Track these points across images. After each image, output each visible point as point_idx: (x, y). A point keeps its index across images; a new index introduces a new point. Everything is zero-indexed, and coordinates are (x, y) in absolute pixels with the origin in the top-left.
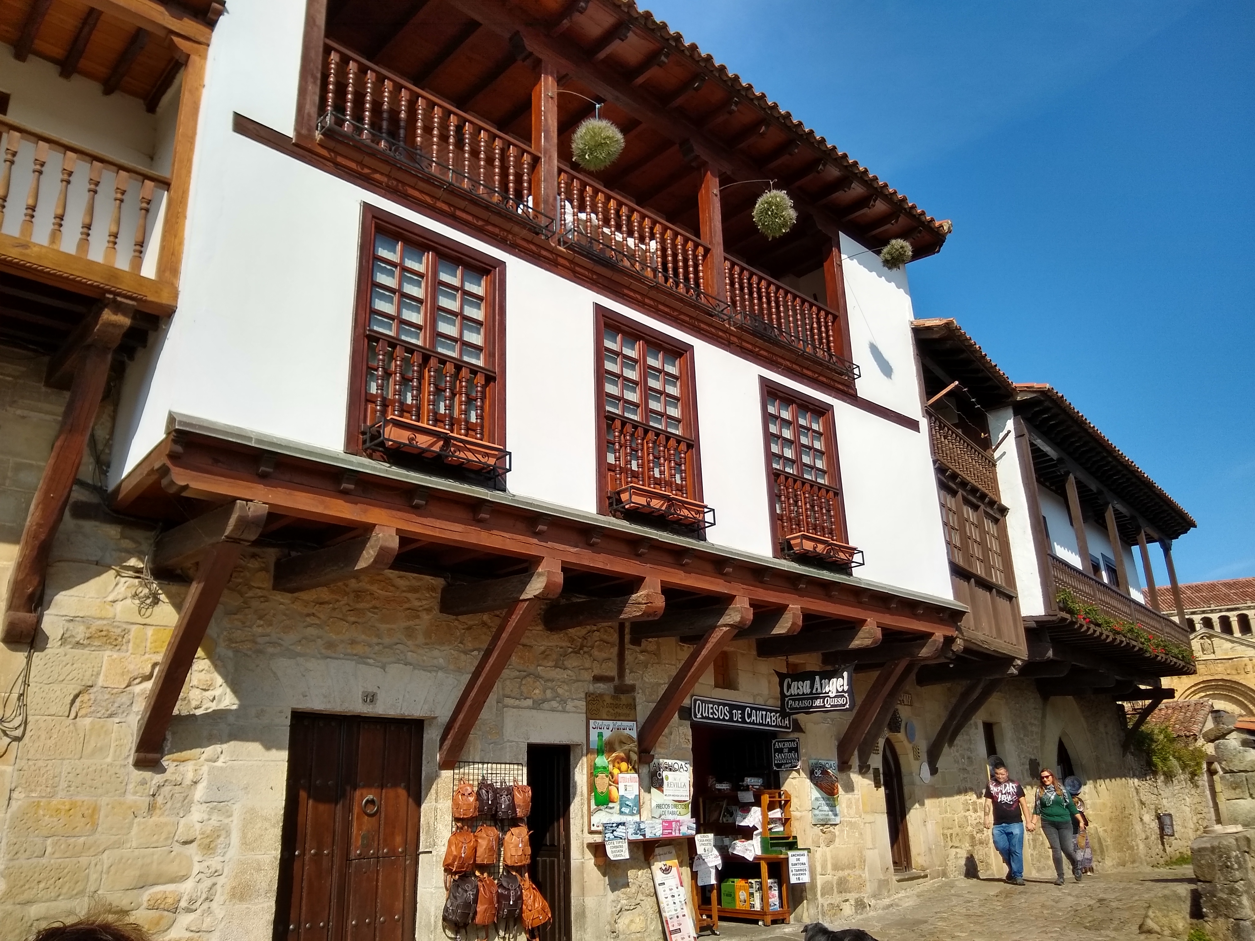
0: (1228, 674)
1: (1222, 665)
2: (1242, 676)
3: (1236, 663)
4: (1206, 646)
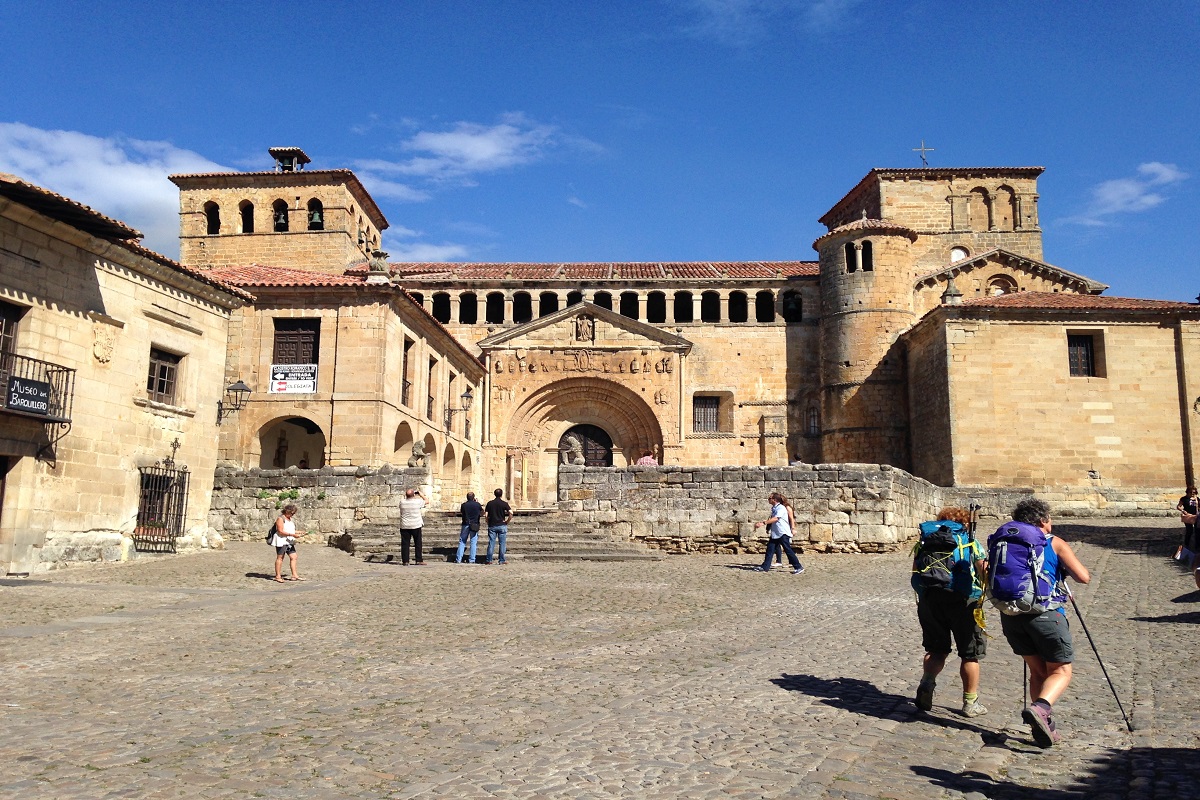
0: (607, 372)
1: (600, 358)
2: (626, 376)
3: (621, 357)
4: (584, 329)
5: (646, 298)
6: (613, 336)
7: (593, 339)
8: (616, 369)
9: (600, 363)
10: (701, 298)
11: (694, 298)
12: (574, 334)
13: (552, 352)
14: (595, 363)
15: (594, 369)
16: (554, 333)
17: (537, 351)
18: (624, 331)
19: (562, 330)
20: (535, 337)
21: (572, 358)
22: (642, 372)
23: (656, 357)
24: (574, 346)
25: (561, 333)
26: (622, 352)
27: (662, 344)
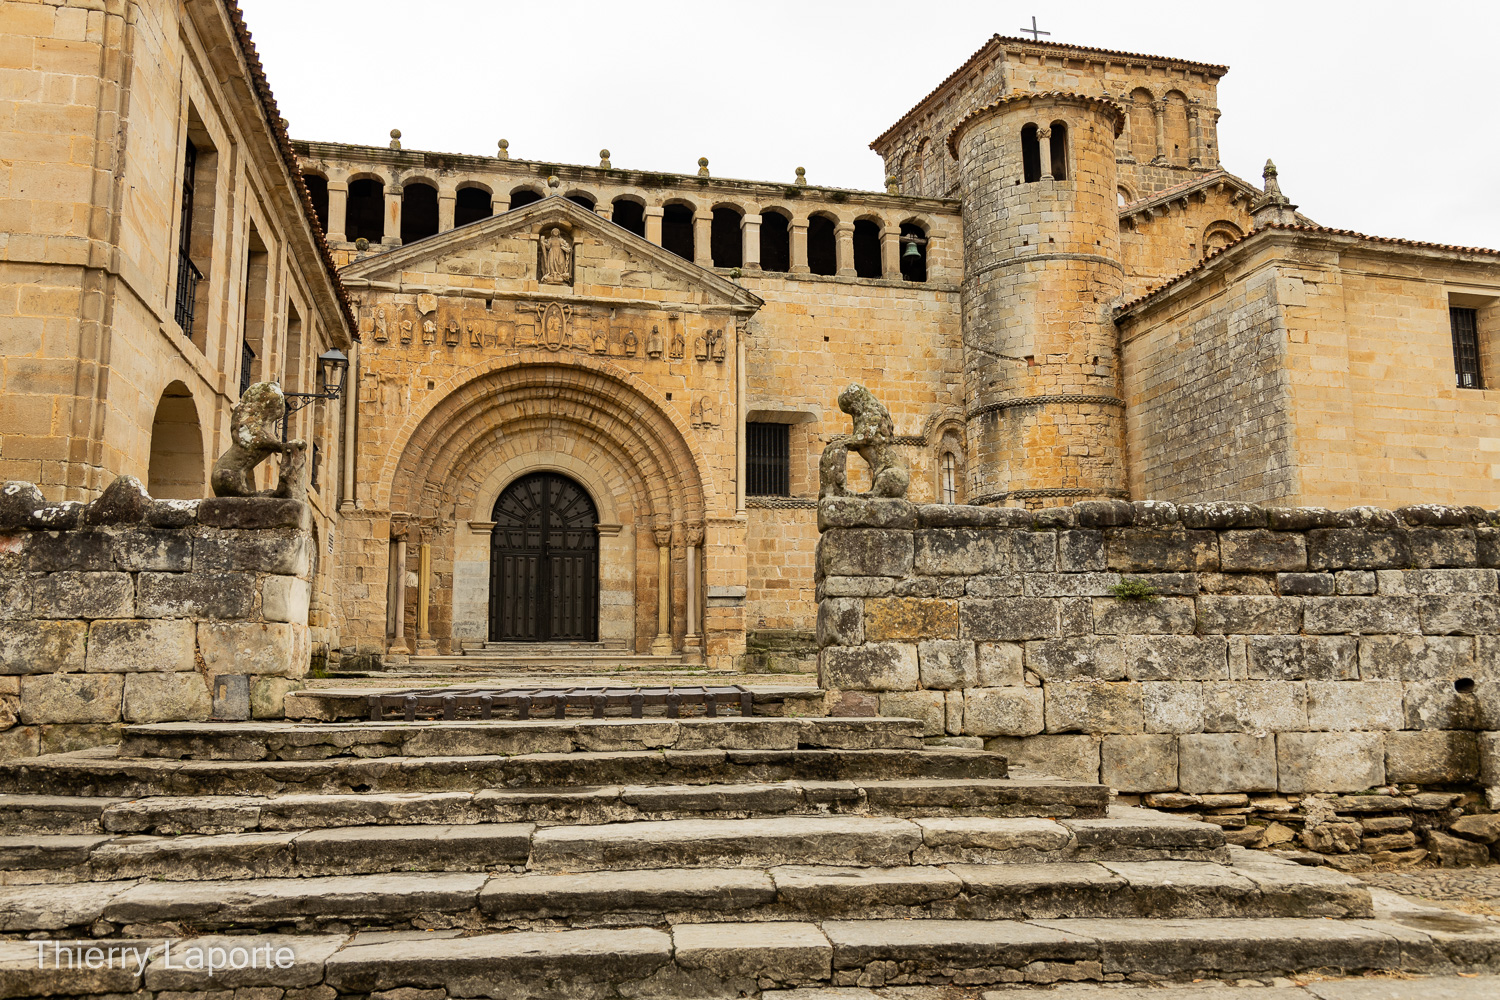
0: (600, 354)
1: (587, 322)
2: (636, 365)
3: (627, 323)
4: (554, 257)
5: (661, 211)
6: (612, 277)
7: (570, 282)
8: (615, 349)
9: (586, 334)
10: (759, 219)
11: (747, 218)
12: (534, 267)
13: (489, 303)
14: (575, 333)
15: (574, 347)
16: (495, 263)
17: (459, 300)
18: (633, 267)
19: (510, 257)
20: (455, 269)
21: (530, 319)
22: (667, 358)
23: (693, 327)
24: (535, 294)
25: (508, 264)
26: (629, 312)
27: (704, 302)
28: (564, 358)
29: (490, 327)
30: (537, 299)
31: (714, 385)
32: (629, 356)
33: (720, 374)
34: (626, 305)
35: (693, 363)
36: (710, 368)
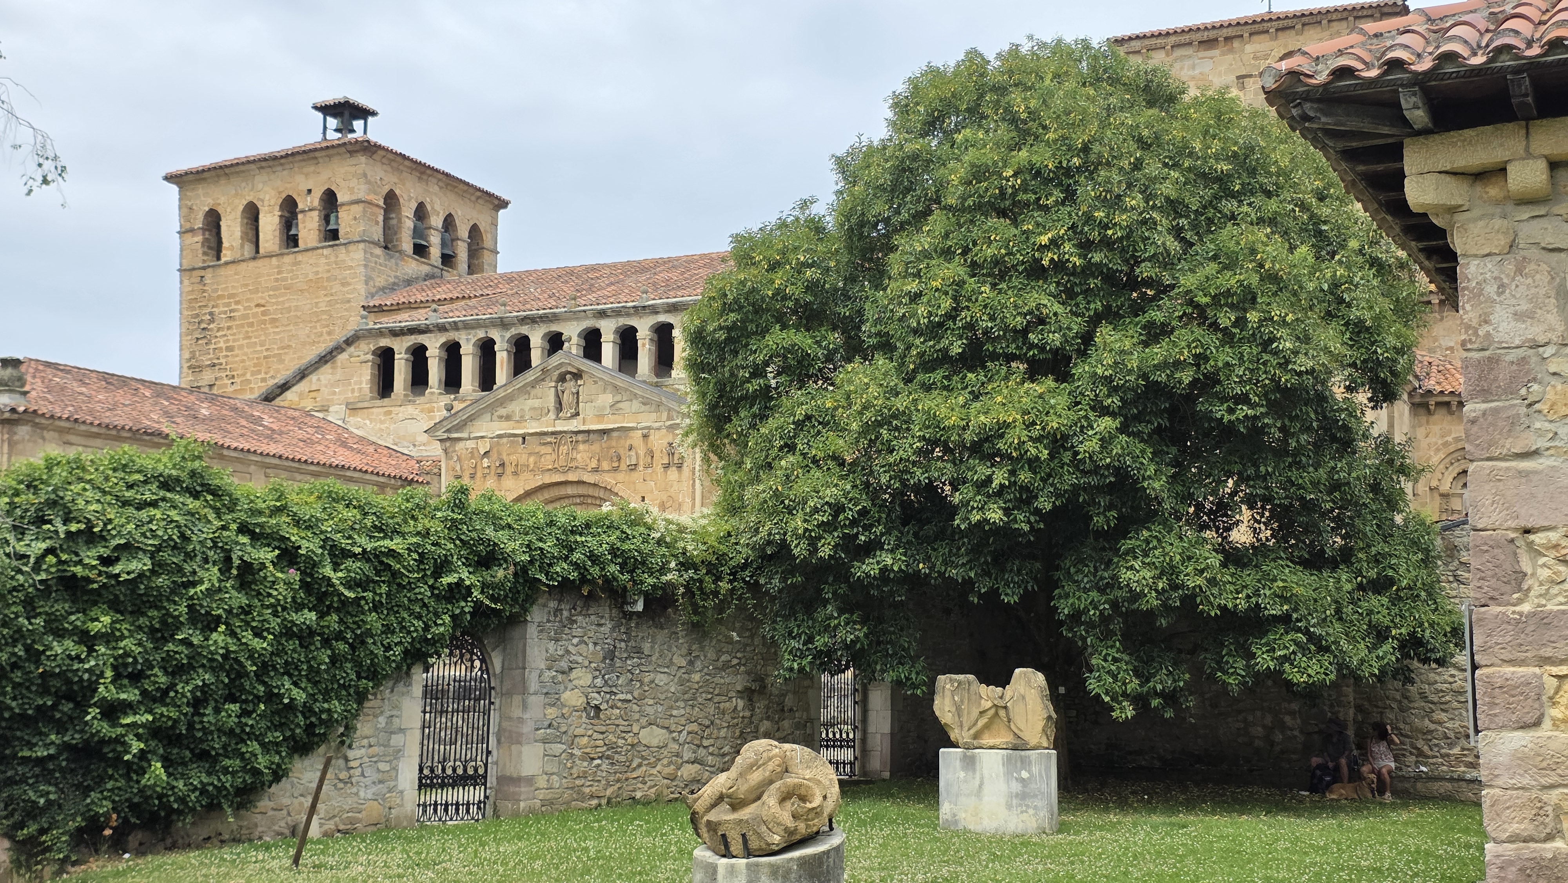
0: (596, 470)
1: (586, 447)
2: (620, 476)
3: (614, 444)
4: (567, 398)
6: (604, 408)
7: (575, 416)
8: (605, 466)
9: (585, 456)
12: (554, 409)
13: (524, 441)
14: (579, 456)
15: (577, 468)
16: (527, 408)
17: (505, 440)
18: (618, 398)
19: (536, 403)
20: (501, 417)
21: (549, 449)
22: (641, 468)
23: (659, 441)
24: (550, 429)
25: (535, 408)
26: (615, 434)
27: (669, 419)
28: (572, 477)
29: (523, 459)
30: (553, 433)
31: (676, 486)
32: (616, 469)
33: (680, 477)
34: (612, 430)
35: (660, 469)
36: (673, 473)
